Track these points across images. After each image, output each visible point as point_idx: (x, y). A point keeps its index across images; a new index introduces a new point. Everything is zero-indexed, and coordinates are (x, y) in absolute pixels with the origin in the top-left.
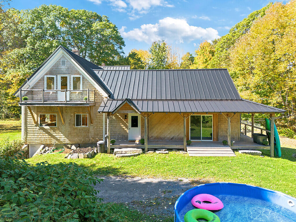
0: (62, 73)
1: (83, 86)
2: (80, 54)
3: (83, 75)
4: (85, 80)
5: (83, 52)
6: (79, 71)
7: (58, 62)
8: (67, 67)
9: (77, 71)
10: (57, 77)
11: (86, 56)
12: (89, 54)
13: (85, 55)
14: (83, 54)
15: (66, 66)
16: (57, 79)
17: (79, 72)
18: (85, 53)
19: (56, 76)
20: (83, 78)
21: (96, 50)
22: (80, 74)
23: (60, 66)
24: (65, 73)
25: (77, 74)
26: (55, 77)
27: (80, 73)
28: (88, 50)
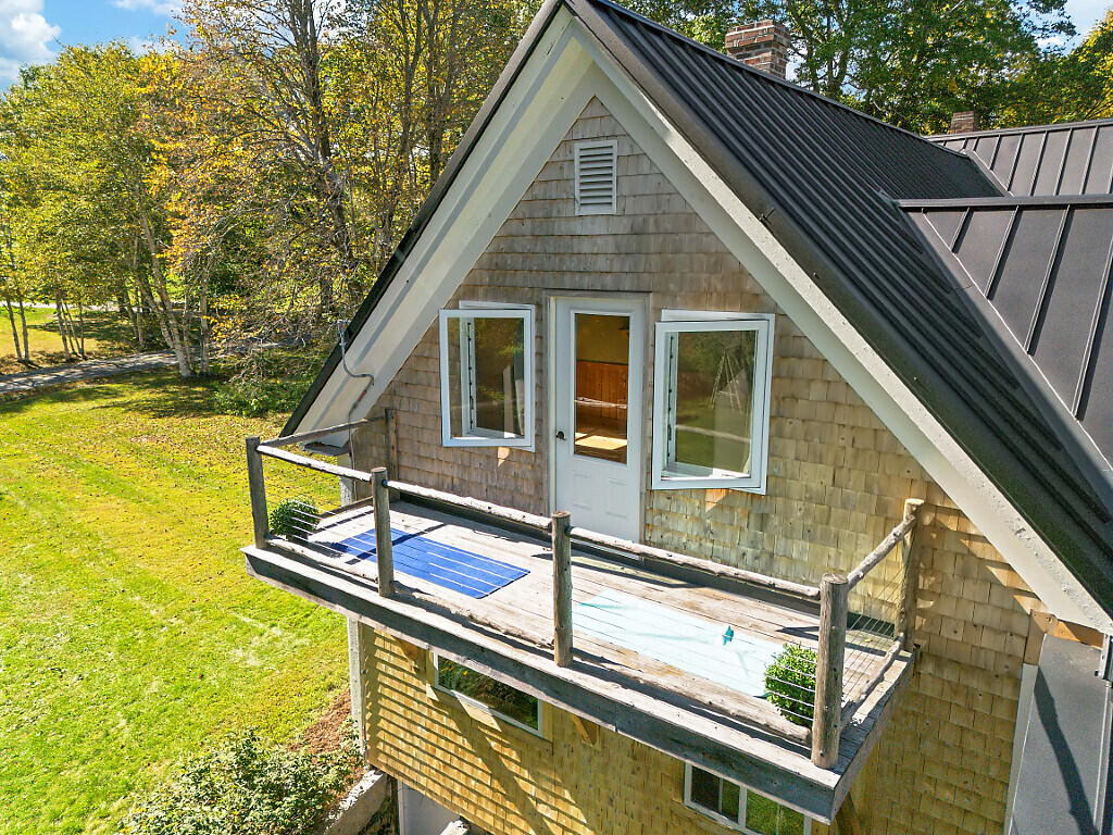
0: (587, 281)
1: (777, 434)
2: (818, 72)
3: (781, 316)
4: (803, 368)
5: (831, 59)
6: (750, 266)
7: (553, 174)
8: (623, 226)
9: (720, 261)
10: (541, 320)
11: (847, 79)
12: (863, 64)
13: (843, 73)
14: (830, 68)
15: (614, 210)
16: (541, 338)
17: (742, 272)
18: (843, 64)
19: (539, 306)
20: (790, 345)
21: (899, 37)
22: (755, 301)
23: (567, 210)
24: (609, 281)
25: (723, 302)
26: (527, 315)
27: (748, 286)
28: (862, 45)
